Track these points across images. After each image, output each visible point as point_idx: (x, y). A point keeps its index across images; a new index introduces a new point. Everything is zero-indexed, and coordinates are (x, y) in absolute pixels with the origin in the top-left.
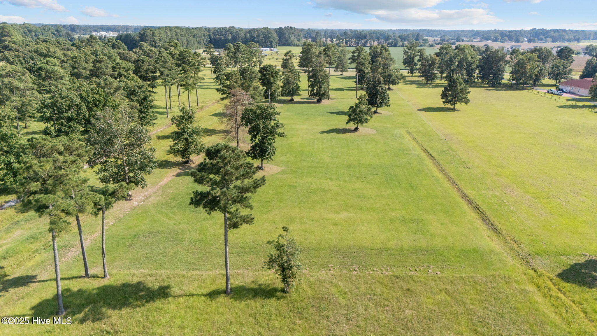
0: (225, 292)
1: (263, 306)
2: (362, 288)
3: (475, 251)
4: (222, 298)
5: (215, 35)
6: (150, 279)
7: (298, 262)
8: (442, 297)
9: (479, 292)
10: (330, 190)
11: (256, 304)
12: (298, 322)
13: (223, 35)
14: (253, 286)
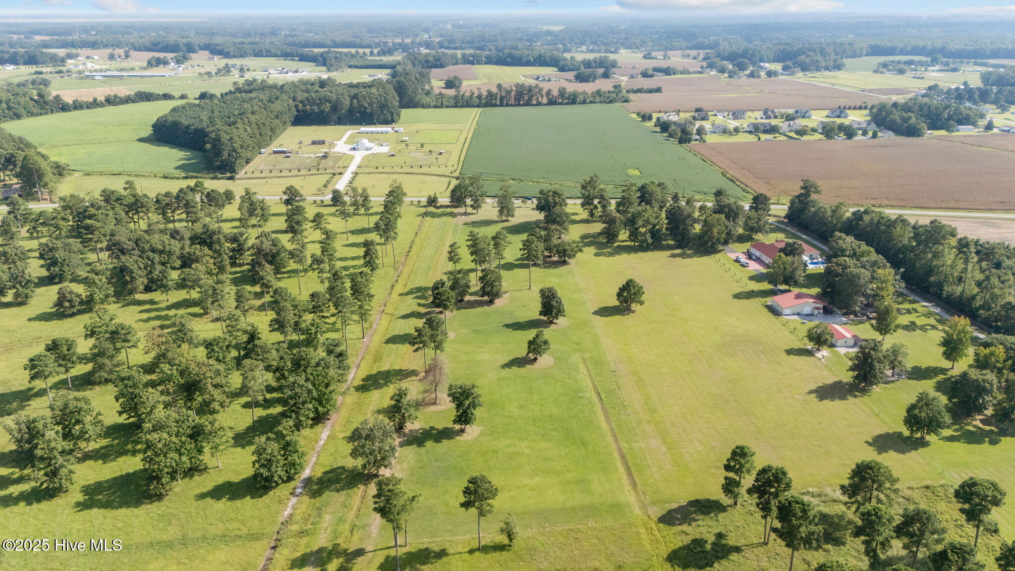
0: (478, 549)
1: (501, 556)
2: (552, 539)
3: (618, 505)
4: (477, 554)
5: (304, 105)
6: (433, 545)
7: (518, 531)
8: (593, 541)
9: (614, 535)
10: (523, 453)
11: (497, 555)
12: (521, 563)
14: (491, 544)
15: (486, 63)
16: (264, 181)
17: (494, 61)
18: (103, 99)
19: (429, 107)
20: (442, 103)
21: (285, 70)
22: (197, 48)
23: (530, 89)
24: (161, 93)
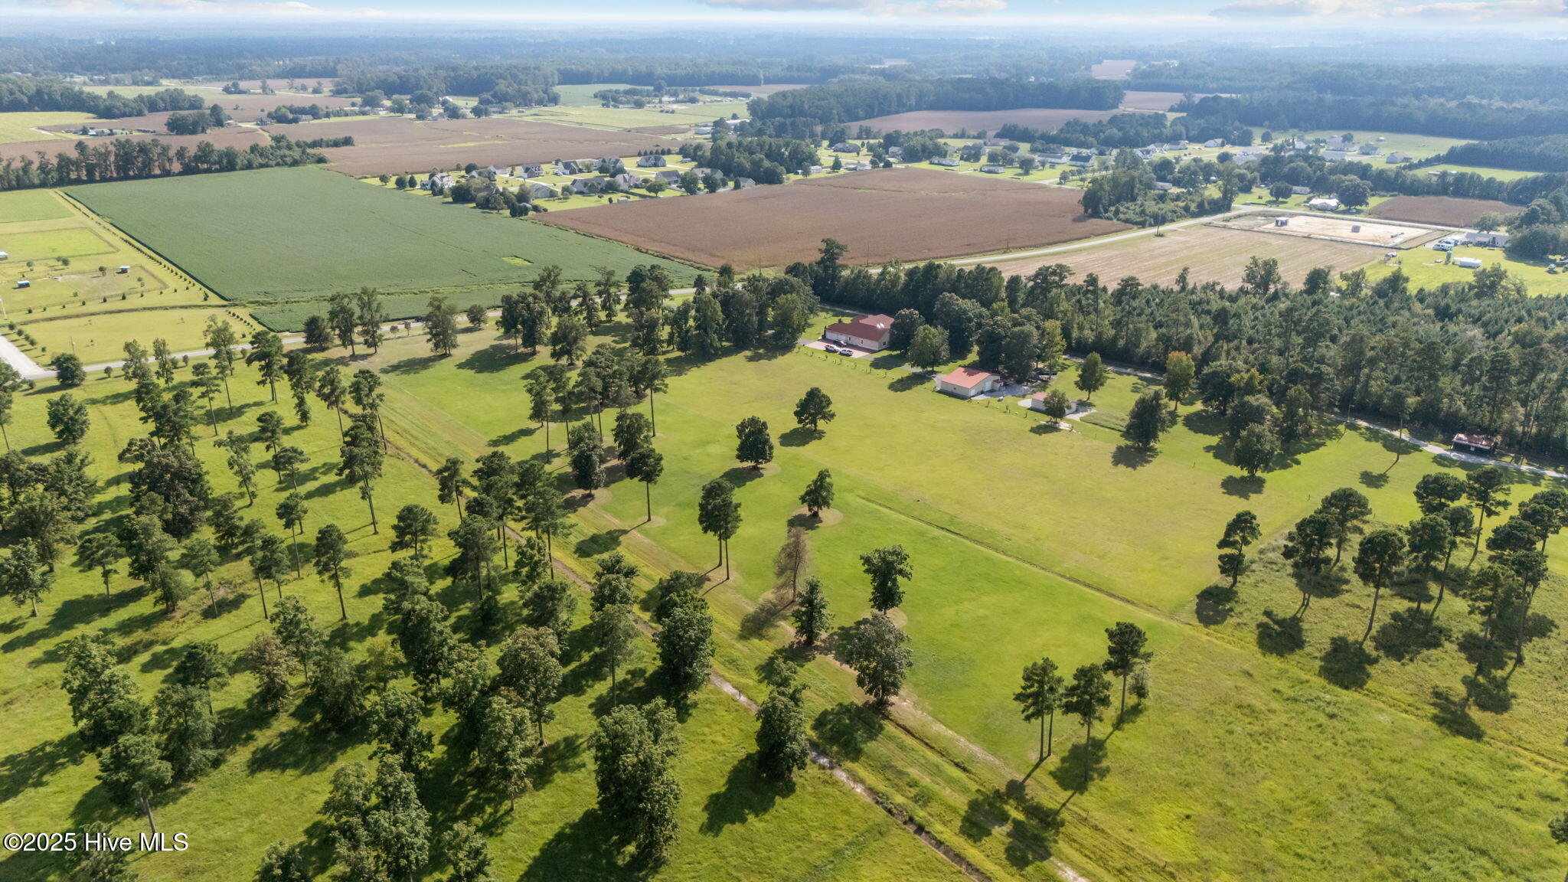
23: (143, 149)
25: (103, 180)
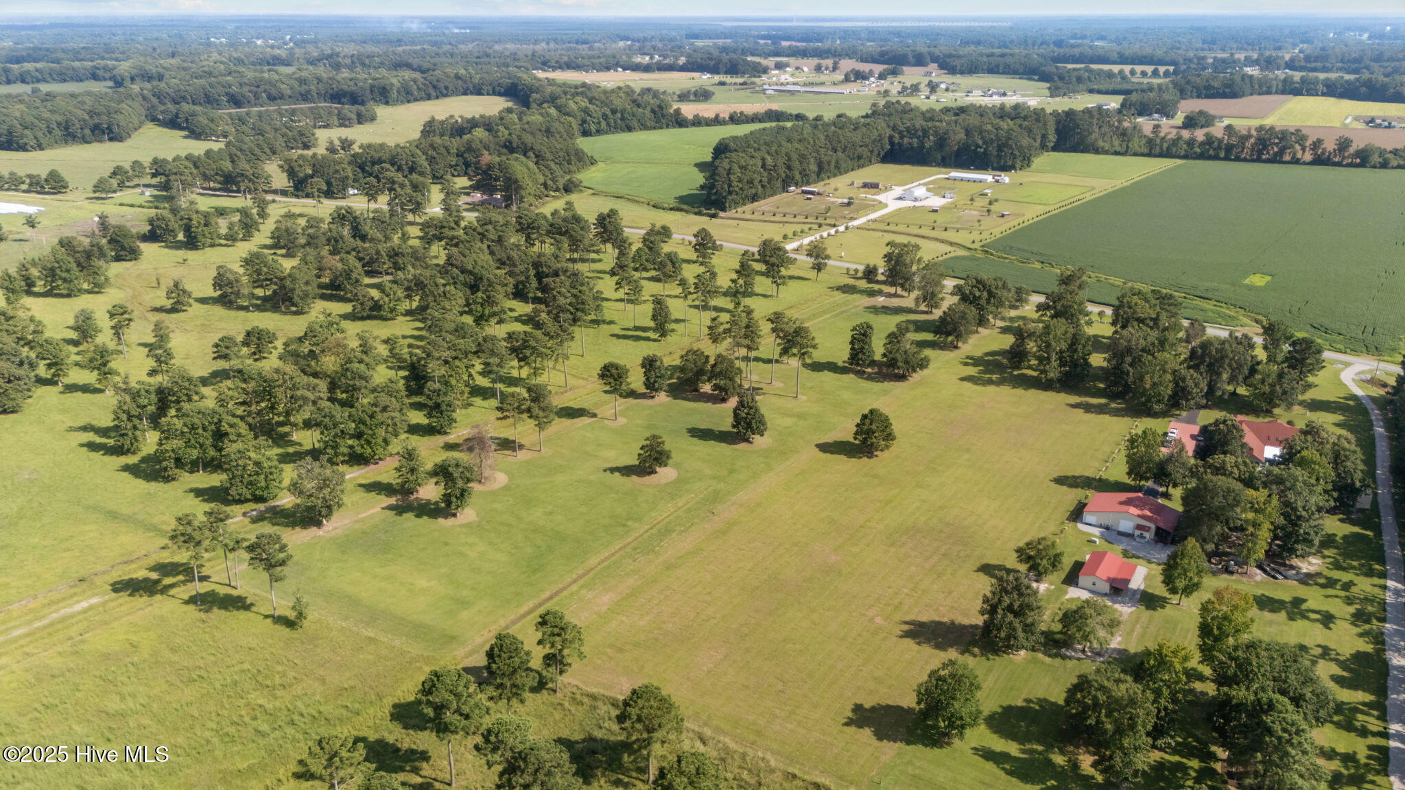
13: (918, 138)
15: (1323, 94)
16: (734, 222)
17: (1339, 91)
18: (727, 116)
19: (1106, 152)
20: (1127, 147)
21: (990, 92)
22: (928, 60)
23: (1283, 136)
24: (795, 112)
25: (1238, 159)
